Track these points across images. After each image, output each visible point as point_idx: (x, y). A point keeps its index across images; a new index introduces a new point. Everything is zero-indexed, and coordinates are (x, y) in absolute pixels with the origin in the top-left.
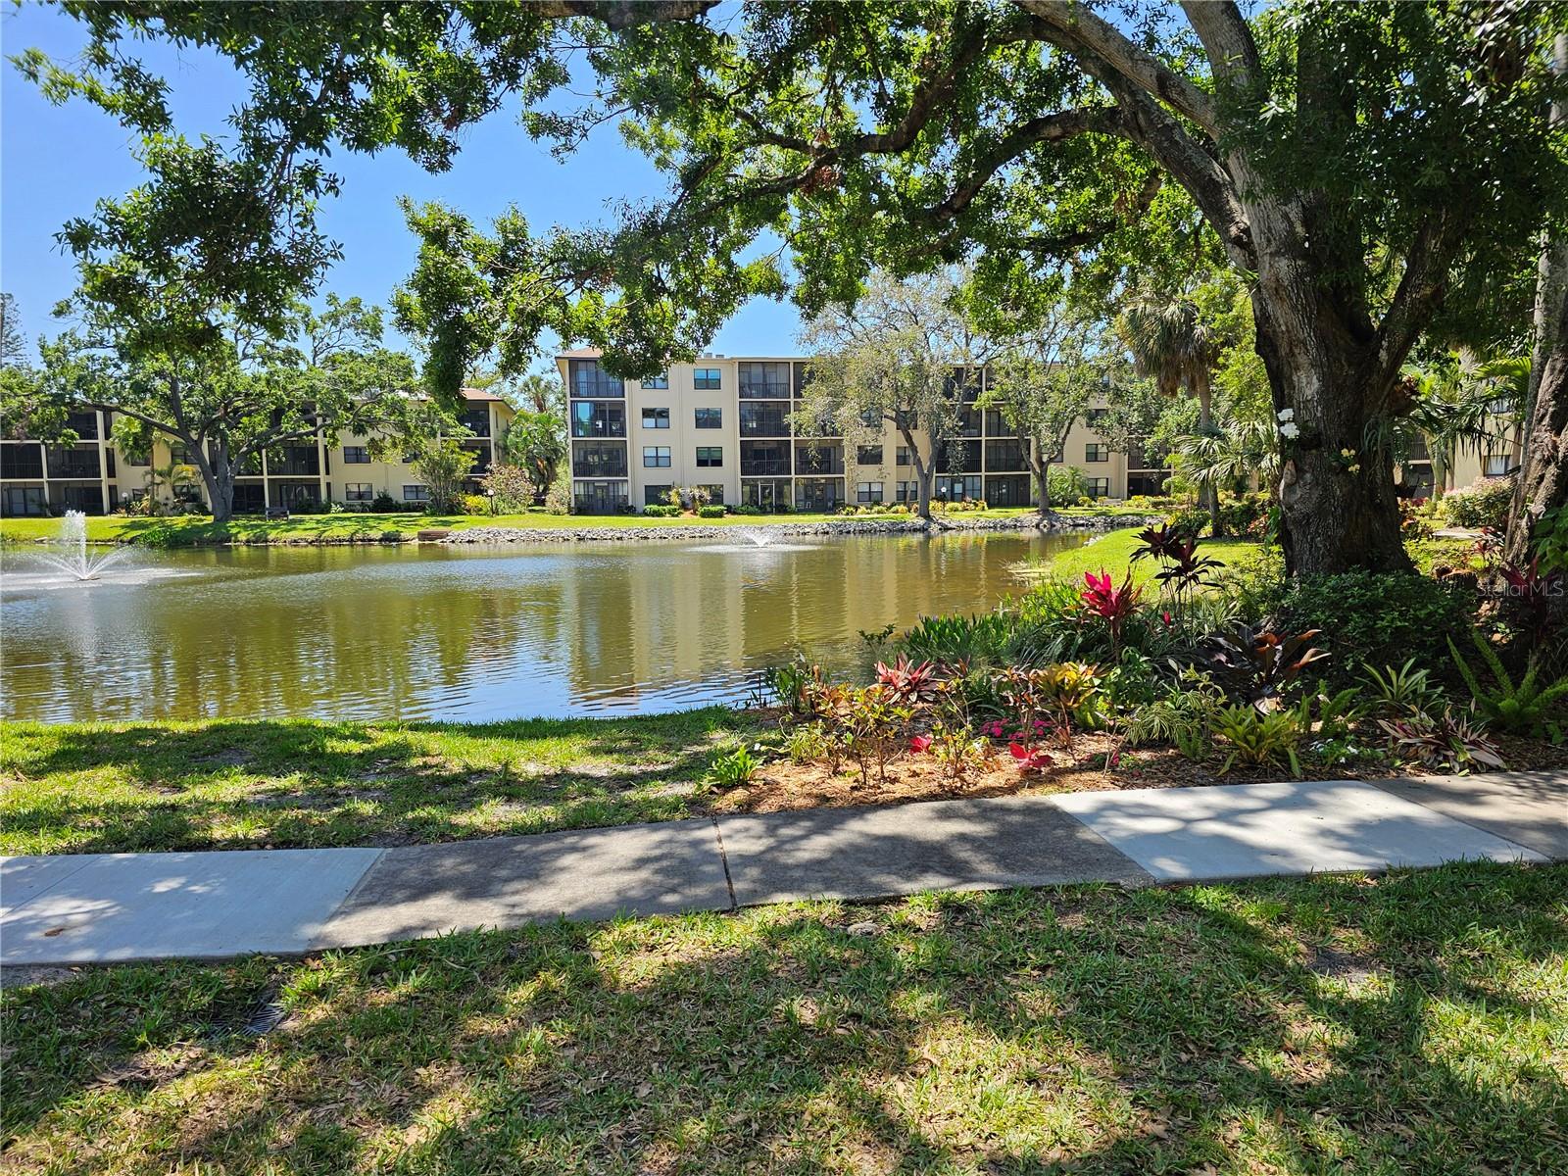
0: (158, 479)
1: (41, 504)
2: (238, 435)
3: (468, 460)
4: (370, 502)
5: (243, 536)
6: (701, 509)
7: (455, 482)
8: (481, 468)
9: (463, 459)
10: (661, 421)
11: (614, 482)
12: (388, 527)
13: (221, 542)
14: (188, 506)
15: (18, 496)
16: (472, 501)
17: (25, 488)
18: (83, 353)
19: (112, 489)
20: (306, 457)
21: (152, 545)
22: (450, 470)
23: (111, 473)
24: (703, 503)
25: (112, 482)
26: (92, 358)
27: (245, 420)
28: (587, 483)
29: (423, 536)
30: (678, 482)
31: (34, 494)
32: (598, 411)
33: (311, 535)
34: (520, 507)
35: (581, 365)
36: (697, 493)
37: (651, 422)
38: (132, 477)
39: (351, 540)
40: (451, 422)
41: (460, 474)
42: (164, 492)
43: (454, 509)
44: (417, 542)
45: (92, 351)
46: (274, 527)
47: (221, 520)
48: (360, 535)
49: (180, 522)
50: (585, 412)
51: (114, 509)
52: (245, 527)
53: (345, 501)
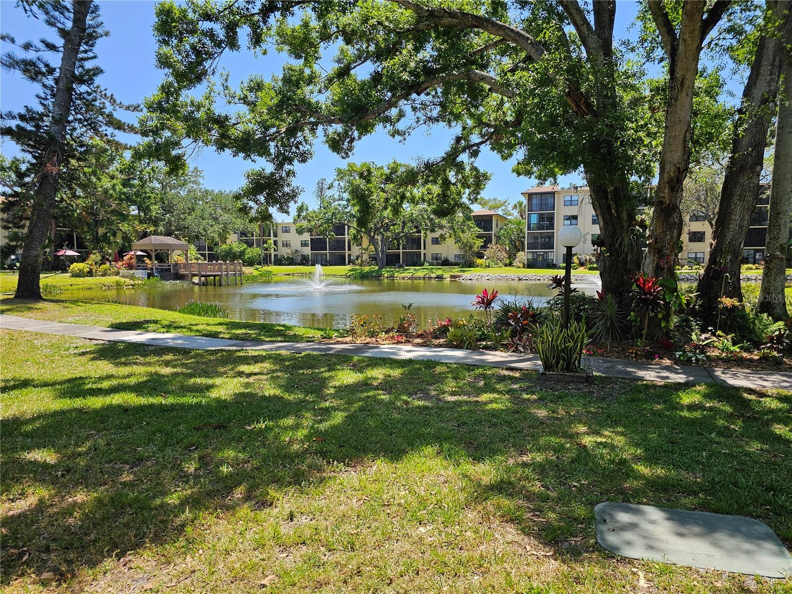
0: (363, 251)
1: (326, 261)
2: (389, 234)
3: (479, 243)
4: (440, 262)
5: (386, 275)
6: (589, 266)
7: (473, 252)
8: (484, 247)
9: (477, 242)
10: (574, 221)
11: (547, 252)
12: (439, 273)
13: (378, 277)
14: (373, 262)
15: (319, 258)
16: (479, 261)
17: (322, 255)
18: (336, 203)
19: (350, 255)
20: (416, 242)
21: (355, 278)
22: (471, 248)
23: (349, 249)
24: (591, 263)
25: (349, 252)
26: (339, 205)
27: (392, 227)
28: (533, 253)
29: (452, 277)
30: (578, 253)
31: (324, 257)
32: (541, 218)
33: (409, 275)
34: (500, 264)
35: (534, 196)
36: (588, 258)
37: (568, 222)
38: (356, 250)
39: (424, 278)
40: (472, 225)
41: (475, 249)
42: (365, 257)
43: (471, 265)
44: (449, 279)
45: (340, 202)
46: (397, 272)
47: (380, 268)
48: (427, 276)
49: (367, 269)
50: (534, 219)
51: (349, 264)
52: (387, 272)
53: (431, 261)
